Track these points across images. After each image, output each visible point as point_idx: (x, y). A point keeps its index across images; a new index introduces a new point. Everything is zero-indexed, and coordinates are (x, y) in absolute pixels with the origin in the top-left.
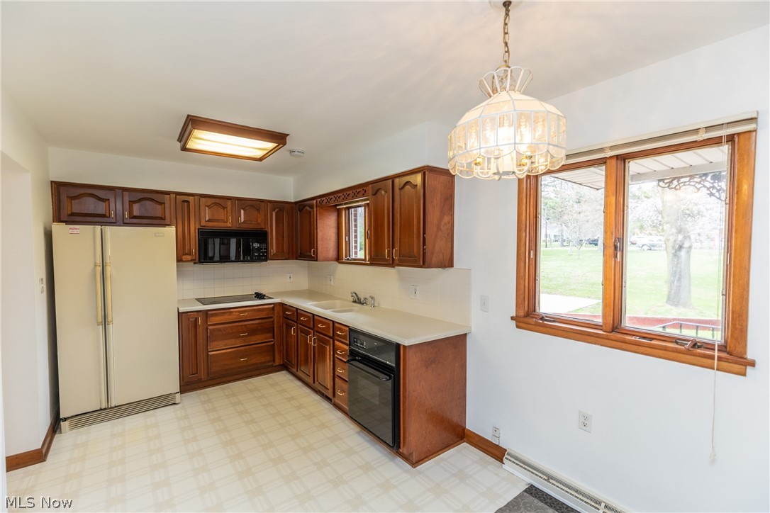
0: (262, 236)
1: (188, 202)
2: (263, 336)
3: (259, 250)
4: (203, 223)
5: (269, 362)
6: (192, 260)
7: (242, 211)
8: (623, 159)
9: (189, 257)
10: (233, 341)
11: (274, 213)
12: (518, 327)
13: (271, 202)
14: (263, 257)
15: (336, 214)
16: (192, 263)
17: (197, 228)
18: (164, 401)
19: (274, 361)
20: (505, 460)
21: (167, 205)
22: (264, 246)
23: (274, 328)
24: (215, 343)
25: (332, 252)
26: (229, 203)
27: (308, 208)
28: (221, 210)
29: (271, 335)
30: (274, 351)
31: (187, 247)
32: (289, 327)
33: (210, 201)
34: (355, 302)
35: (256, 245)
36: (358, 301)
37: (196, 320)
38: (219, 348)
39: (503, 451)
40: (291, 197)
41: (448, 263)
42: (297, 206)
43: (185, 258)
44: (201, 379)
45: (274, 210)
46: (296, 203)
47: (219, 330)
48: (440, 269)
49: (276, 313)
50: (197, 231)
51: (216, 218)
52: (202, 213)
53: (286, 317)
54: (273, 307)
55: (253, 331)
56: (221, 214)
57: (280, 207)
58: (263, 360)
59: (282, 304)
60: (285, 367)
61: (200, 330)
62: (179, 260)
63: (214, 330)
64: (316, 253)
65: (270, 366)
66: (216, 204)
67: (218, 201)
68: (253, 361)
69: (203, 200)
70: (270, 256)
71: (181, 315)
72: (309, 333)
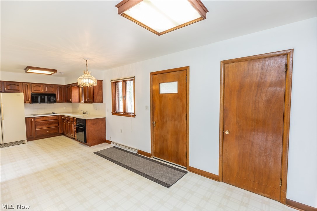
0: (54, 95)
1: (27, 85)
2: (55, 125)
3: (53, 99)
4: (33, 91)
5: (57, 132)
6: (29, 103)
7: (47, 88)
8: (125, 81)
9: (28, 102)
10: (44, 126)
11: (58, 89)
12: (113, 115)
13: (57, 85)
14: (55, 101)
15: (78, 89)
16: (29, 104)
17: (31, 93)
18: (21, 142)
19: (59, 132)
20: (111, 143)
21: (20, 86)
22: (55, 98)
23: (58, 122)
24: (38, 127)
25: (77, 100)
26: (42, 85)
27: (69, 87)
28: (39, 87)
29: (57, 124)
30: (59, 129)
31: (27, 99)
32: (63, 121)
33: (35, 85)
34: (83, 113)
35: (52, 98)
36: (84, 113)
37: (31, 120)
38: (39, 128)
39: (111, 142)
40: (64, 83)
41: (102, 102)
42: (66, 86)
43: (26, 102)
44: (34, 137)
45: (58, 87)
46: (66, 85)
47: (40, 123)
48: (99, 103)
49: (59, 118)
50: (31, 94)
51: (37, 90)
52: (32, 88)
53: (63, 119)
54: (58, 117)
55: (51, 123)
56: (39, 89)
57: (60, 87)
58: (55, 132)
59: (61, 116)
60: (63, 134)
61: (33, 123)
62: (25, 103)
63: (37, 123)
64: (72, 100)
65: (57, 134)
66: (37, 85)
67: (38, 85)
68: (51, 132)
69: (32, 84)
70: (57, 101)
71: (26, 118)
72: (68, 122)
